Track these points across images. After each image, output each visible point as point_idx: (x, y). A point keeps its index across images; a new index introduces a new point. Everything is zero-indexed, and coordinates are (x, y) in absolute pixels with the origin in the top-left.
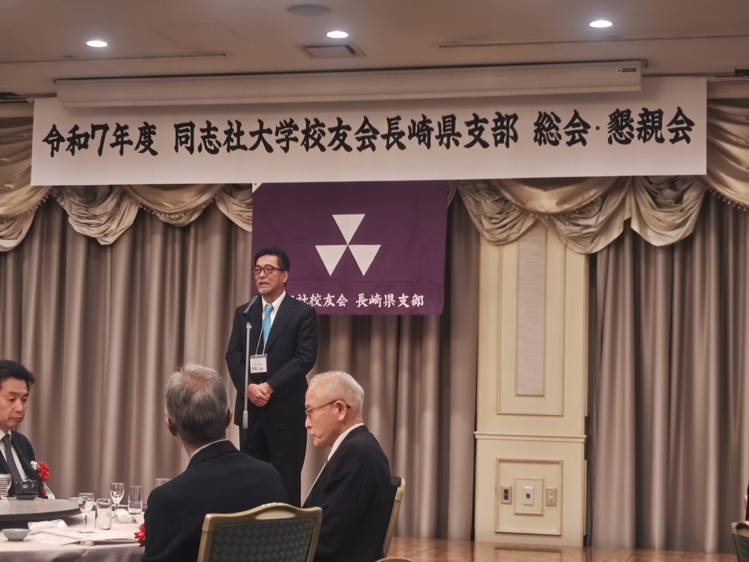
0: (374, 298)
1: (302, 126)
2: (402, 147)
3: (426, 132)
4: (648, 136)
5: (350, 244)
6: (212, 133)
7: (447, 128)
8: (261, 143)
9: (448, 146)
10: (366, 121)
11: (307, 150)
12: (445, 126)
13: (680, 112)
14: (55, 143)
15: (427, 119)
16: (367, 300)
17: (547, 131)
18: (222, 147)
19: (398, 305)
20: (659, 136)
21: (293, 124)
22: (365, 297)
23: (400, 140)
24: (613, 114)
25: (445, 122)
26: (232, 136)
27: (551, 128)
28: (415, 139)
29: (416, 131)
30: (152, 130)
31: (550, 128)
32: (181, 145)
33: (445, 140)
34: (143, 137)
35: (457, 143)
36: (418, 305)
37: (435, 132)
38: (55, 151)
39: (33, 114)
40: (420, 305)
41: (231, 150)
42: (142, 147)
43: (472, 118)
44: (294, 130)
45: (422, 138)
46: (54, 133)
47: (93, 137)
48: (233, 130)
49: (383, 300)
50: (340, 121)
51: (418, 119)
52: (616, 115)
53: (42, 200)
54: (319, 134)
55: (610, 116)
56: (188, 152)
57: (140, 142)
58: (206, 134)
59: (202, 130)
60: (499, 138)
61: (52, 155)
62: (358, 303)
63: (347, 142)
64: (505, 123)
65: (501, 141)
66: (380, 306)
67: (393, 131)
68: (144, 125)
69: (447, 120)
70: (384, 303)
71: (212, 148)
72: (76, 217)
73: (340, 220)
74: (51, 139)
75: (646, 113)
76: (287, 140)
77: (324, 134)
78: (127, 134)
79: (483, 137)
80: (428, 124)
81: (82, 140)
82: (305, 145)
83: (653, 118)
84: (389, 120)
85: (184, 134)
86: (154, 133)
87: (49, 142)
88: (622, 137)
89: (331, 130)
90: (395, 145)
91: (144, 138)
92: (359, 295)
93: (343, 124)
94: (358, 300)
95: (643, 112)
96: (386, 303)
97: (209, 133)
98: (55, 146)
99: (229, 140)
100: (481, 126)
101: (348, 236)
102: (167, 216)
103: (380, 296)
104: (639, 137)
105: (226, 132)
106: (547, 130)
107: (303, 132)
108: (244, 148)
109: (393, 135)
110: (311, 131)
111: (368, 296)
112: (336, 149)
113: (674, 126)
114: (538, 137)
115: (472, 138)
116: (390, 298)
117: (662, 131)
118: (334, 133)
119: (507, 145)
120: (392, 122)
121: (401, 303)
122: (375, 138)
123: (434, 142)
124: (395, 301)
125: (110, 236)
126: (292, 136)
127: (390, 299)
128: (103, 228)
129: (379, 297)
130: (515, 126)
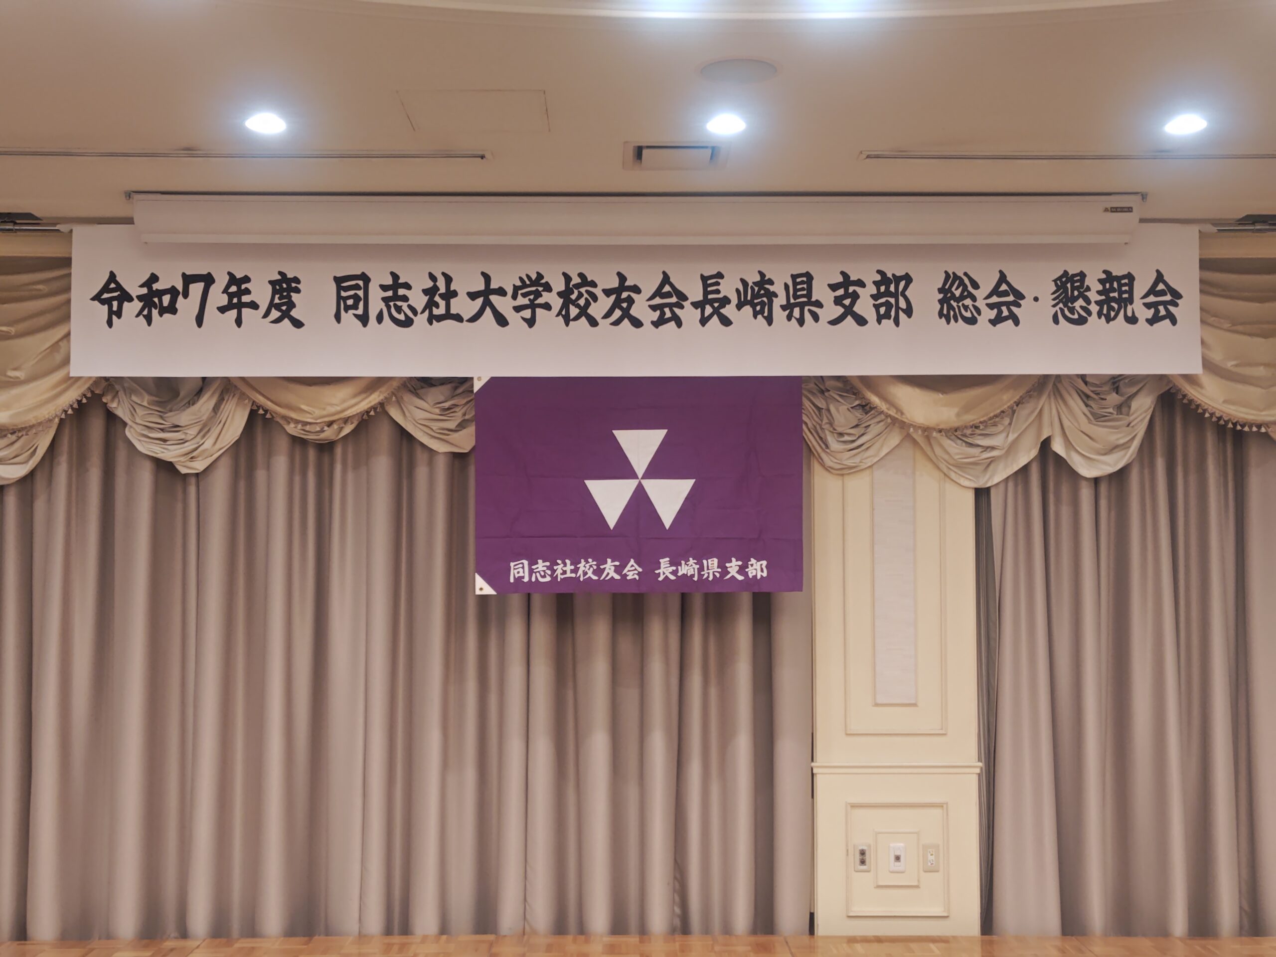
0: (686, 566)
1: (559, 285)
2: (726, 322)
3: (765, 299)
4: (1113, 314)
5: (642, 478)
6: (401, 292)
7: (799, 293)
8: (488, 310)
9: (801, 322)
10: (666, 279)
11: (567, 324)
12: (796, 290)
13: (1160, 278)
14: (115, 304)
15: (766, 278)
16: (674, 568)
17: (958, 303)
18: (419, 315)
19: (725, 577)
20: (1129, 314)
21: (543, 281)
22: (672, 564)
23: (722, 311)
24: (1060, 278)
25: (795, 284)
26: (437, 298)
27: (966, 298)
28: (748, 309)
29: (749, 298)
30: (294, 285)
31: (962, 298)
32: (346, 311)
33: (796, 312)
34: (277, 296)
35: (816, 318)
36: (759, 577)
37: (780, 300)
38: (114, 318)
39: (71, 253)
40: (761, 576)
41: (434, 322)
42: (275, 314)
43: (840, 279)
44: (543, 291)
45: (758, 308)
46: (113, 286)
47: (186, 295)
48: (438, 289)
49: (701, 569)
50: (622, 278)
51: (753, 278)
52: (1064, 279)
53: (79, 399)
54: (586, 299)
55: (1055, 281)
56: (359, 323)
57: (272, 305)
58: (390, 293)
59: (384, 288)
60: (882, 310)
61: (110, 323)
62: (659, 573)
63: (633, 312)
64: (892, 288)
65: (887, 316)
66: (696, 579)
67: (710, 297)
68: (279, 277)
69: (799, 280)
70: (702, 573)
71: (402, 317)
72: (144, 428)
73: (625, 438)
74: (106, 296)
75: (1109, 278)
76: (533, 306)
77: (595, 298)
78: (247, 292)
79: (857, 309)
80: (767, 286)
81: (166, 300)
82: (563, 316)
83: (1120, 285)
84: (704, 279)
85: (352, 293)
86: (298, 291)
87: (103, 302)
88: (1073, 314)
89: (608, 292)
90: (715, 317)
91: (280, 299)
92: (661, 561)
93: (627, 284)
94: (659, 568)
95: (1104, 276)
96: (705, 573)
97: (395, 293)
98: (115, 308)
99: (431, 304)
100: (854, 291)
101: (640, 464)
102: (300, 426)
103: (695, 561)
104: (1100, 314)
105: (426, 292)
106: (958, 300)
107: (560, 294)
108: (458, 318)
109: (711, 302)
110: (573, 293)
111: (675, 563)
112: (616, 323)
113: (1152, 299)
114: (945, 312)
115: (840, 310)
116: (712, 565)
117: (1134, 305)
118: (613, 297)
119: (897, 322)
120: (709, 282)
121: (729, 573)
122: (682, 307)
123: (779, 314)
124: (719, 570)
125: (200, 459)
126: (540, 301)
127: (713, 567)
128: (188, 447)
129: (695, 563)
130: (907, 293)
